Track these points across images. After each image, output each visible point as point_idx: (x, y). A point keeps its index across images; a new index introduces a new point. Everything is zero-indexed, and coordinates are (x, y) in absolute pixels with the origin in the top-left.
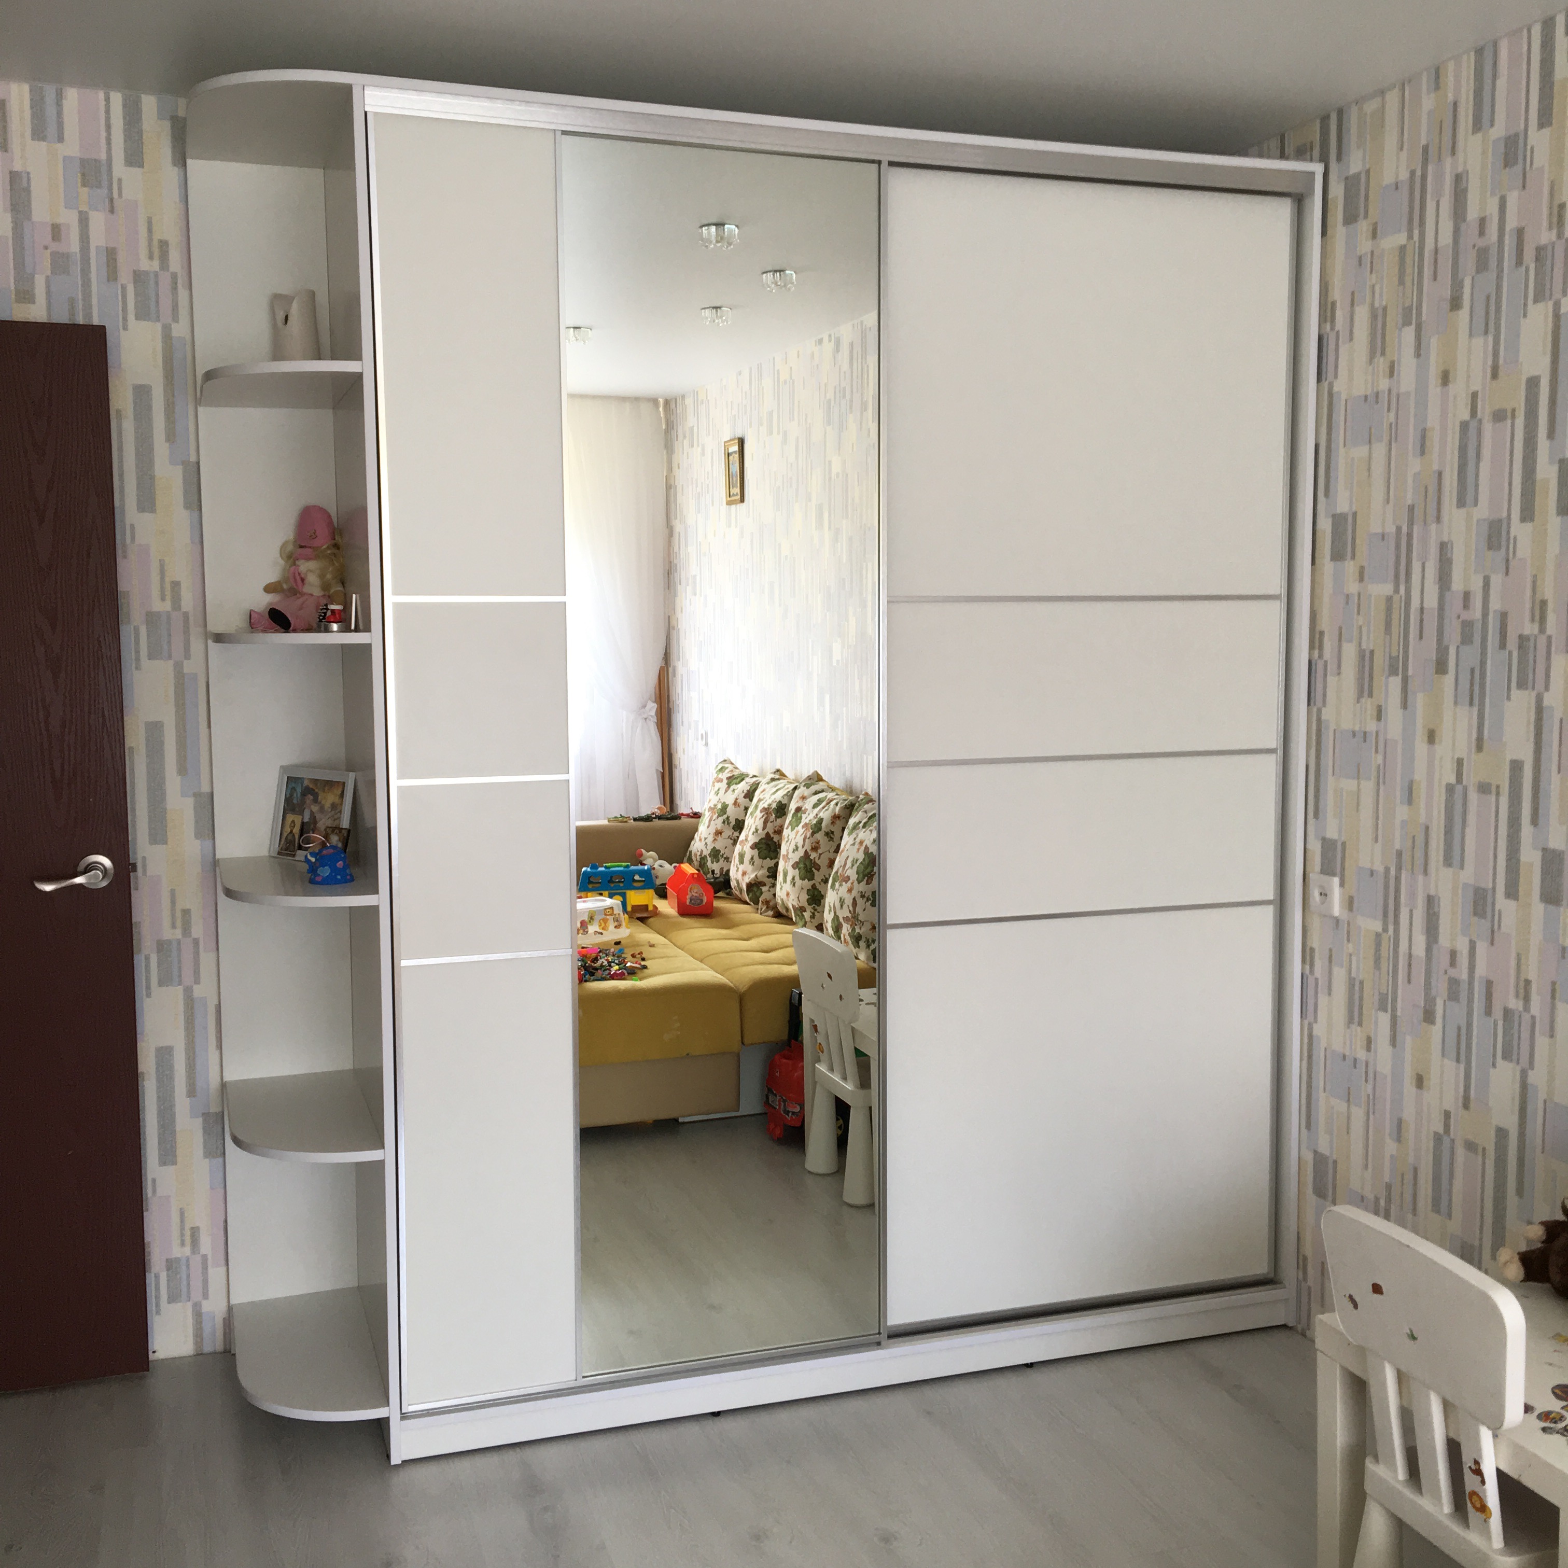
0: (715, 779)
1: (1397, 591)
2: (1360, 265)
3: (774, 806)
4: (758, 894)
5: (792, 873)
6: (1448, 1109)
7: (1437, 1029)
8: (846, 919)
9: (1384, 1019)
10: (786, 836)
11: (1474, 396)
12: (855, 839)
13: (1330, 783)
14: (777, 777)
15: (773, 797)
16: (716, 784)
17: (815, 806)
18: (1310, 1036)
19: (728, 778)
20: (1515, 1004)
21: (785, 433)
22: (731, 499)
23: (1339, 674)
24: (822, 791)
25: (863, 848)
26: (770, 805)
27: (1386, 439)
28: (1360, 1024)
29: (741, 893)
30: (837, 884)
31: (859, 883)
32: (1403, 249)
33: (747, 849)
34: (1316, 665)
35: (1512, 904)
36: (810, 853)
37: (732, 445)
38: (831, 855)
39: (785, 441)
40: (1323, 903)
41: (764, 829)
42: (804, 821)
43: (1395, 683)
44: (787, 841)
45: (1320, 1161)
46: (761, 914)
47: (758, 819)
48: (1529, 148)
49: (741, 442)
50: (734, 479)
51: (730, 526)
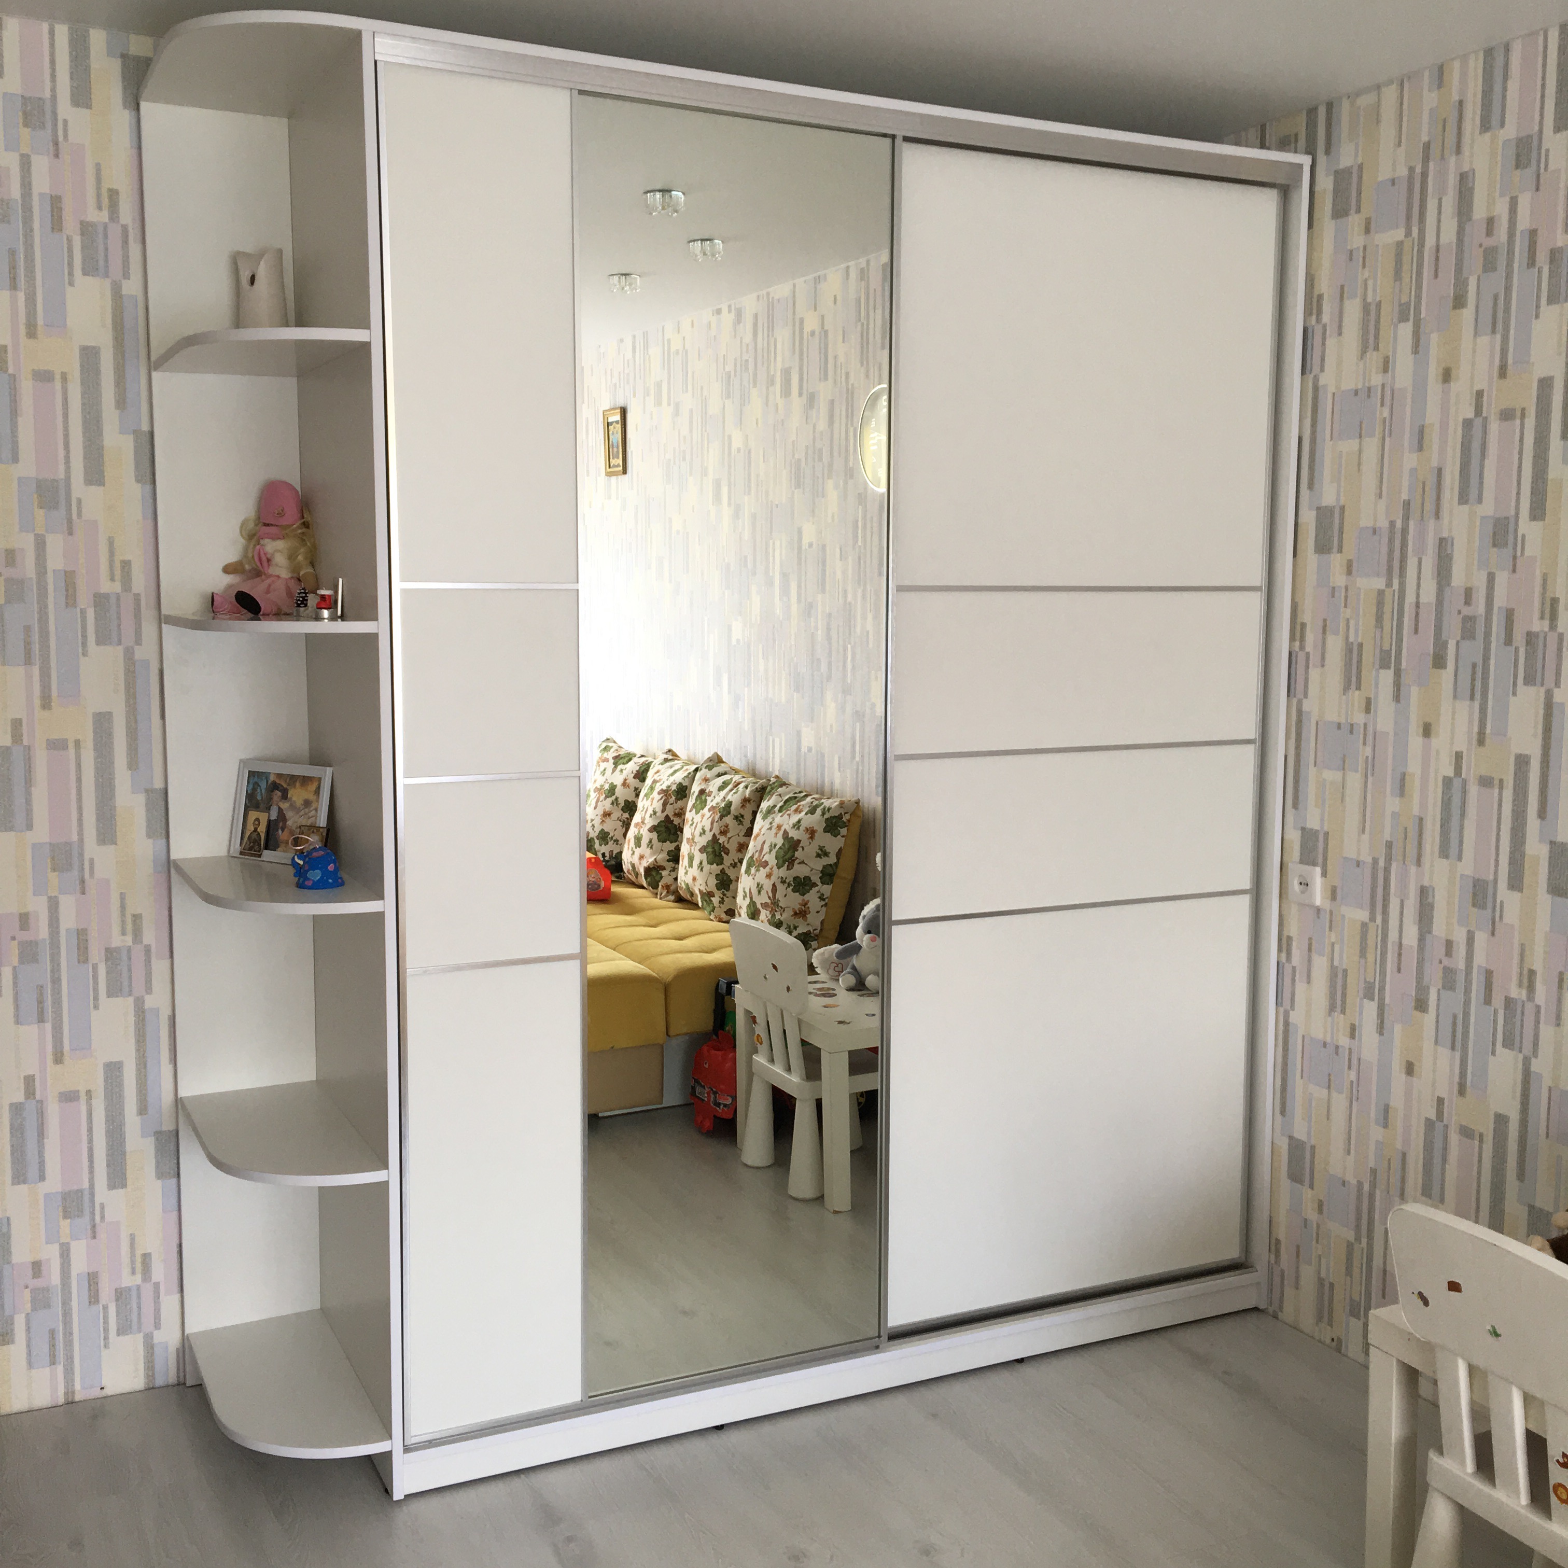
0: (600, 758)
1: (1389, 584)
2: (1351, 259)
3: (674, 787)
4: (657, 878)
5: (698, 857)
6: (1442, 1096)
7: (1429, 1019)
8: (765, 906)
9: (1371, 1008)
10: (690, 819)
11: (1480, 394)
12: (771, 823)
13: (1311, 774)
14: (671, 757)
15: (672, 779)
16: (601, 764)
17: (721, 789)
18: (1287, 1024)
19: (615, 758)
20: (1517, 993)
21: (677, 406)
22: (611, 470)
23: (1323, 666)
24: (725, 773)
25: (781, 832)
26: (669, 787)
27: (1378, 433)
28: (1343, 1011)
29: (637, 877)
30: (753, 870)
31: (779, 868)
32: (1400, 244)
33: (644, 831)
34: (1297, 656)
35: (1516, 895)
36: (718, 837)
37: (614, 414)
38: (742, 840)
39: (677, 413)
40: (1303, 892)
41: (663, 811)
42: (710, 804)
43: (1387, 677)
44: (692, 825)
45: (1296, 1148)
46: (661, 899)
47: (655, 801)
48: (1543, 151)
49: (624, 412)
50: (615, 450)
51: (609, 497)
